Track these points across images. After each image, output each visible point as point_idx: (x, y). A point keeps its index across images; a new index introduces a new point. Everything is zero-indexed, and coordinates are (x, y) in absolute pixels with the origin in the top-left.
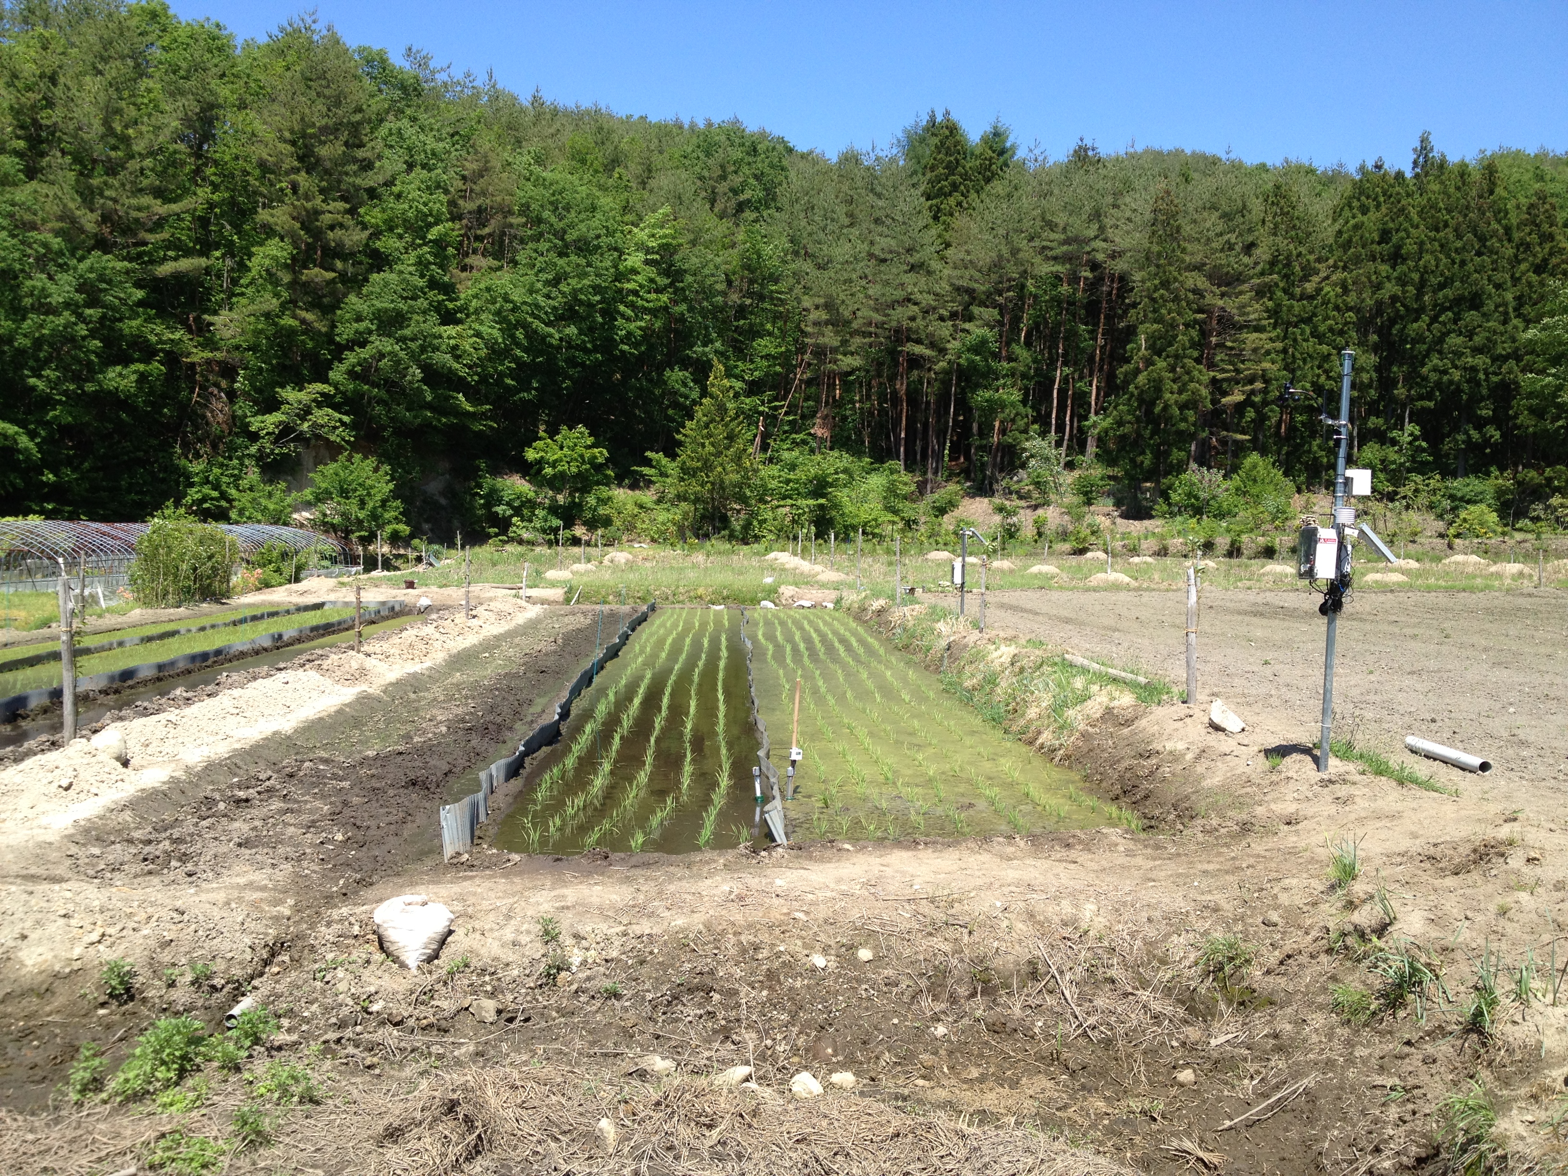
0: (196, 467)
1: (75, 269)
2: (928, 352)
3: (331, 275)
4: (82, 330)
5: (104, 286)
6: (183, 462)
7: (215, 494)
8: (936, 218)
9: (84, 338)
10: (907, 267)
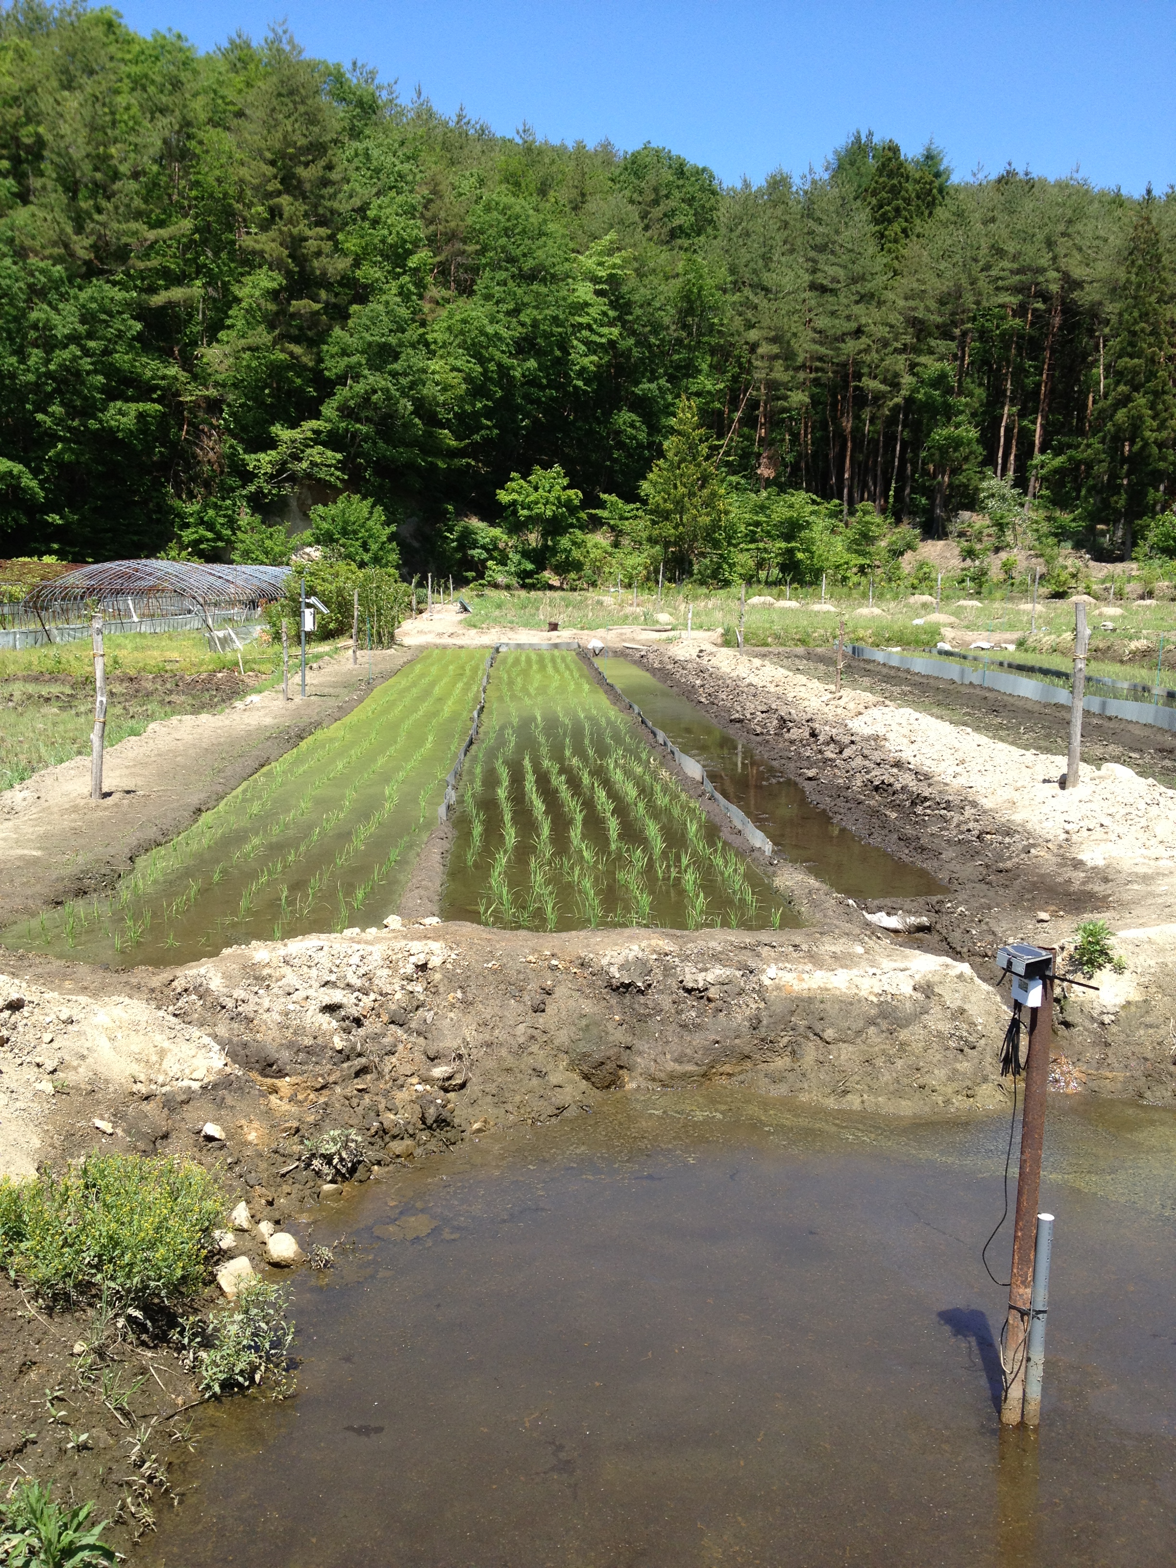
0: (191, 508)
1: (76, 298)
2: (883, 387)
3: (317, 307)
4: (86, 364)
5: (104, 317)
6: (177, 503)
7: (210, 535)
8: (882, 247)
9: (88, 373)
10: (857, 298)
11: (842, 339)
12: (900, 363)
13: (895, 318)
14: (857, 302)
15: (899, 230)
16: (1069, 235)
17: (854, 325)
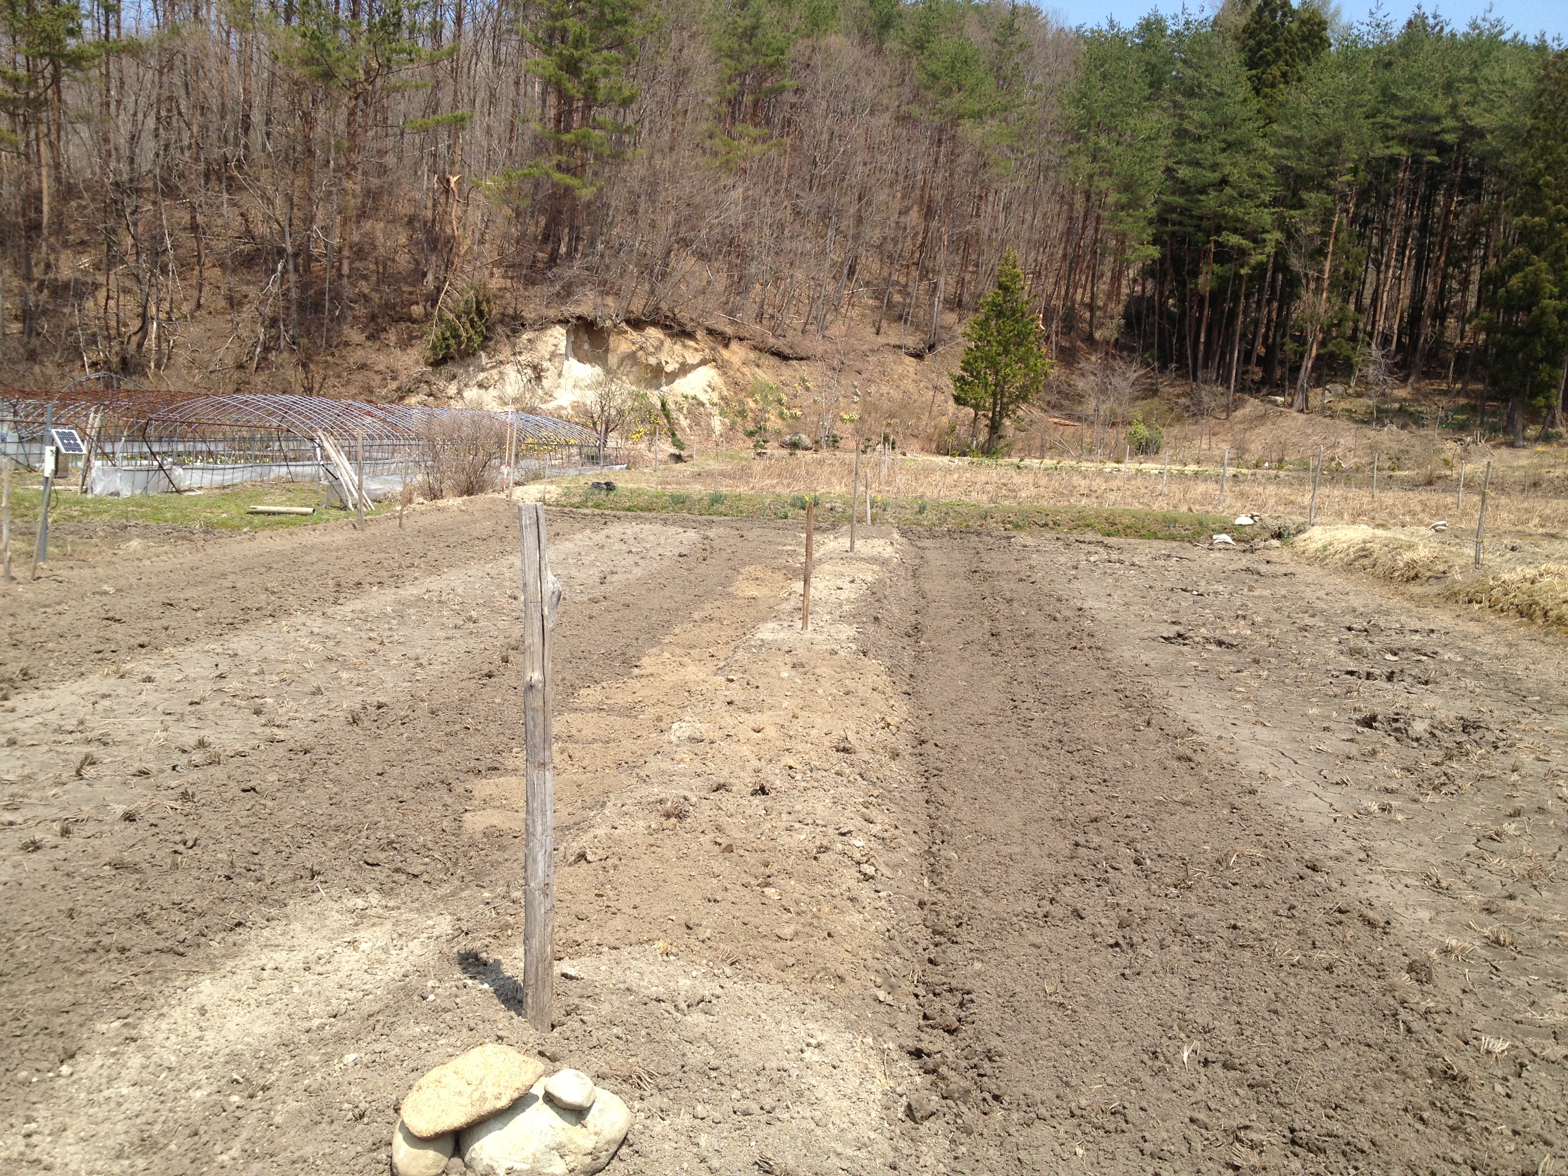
2: (1244, 243)
8: (1257, 92)
10: (1223, 145)
11: (1203, 191)
12: (1266, 217)
13: (1266, 169)
14: (1224, 150)
15: (1278, 74)
16: (1475, 81)
17: (1216, 176)
